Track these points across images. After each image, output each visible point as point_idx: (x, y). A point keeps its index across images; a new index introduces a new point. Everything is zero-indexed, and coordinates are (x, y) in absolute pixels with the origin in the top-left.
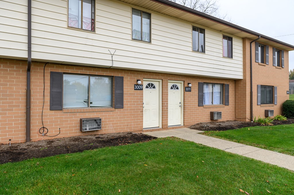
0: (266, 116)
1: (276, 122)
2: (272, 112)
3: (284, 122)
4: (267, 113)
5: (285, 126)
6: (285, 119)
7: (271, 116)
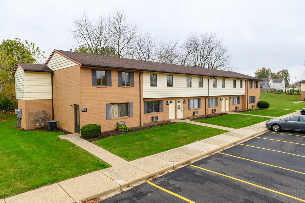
0: (252, 107)
1: (256, 110)
2: (254, 106)
3: (258, 110)
4: (252, 106)
5: (259, 111)
6: (259, 108)
7: (254, 108)
